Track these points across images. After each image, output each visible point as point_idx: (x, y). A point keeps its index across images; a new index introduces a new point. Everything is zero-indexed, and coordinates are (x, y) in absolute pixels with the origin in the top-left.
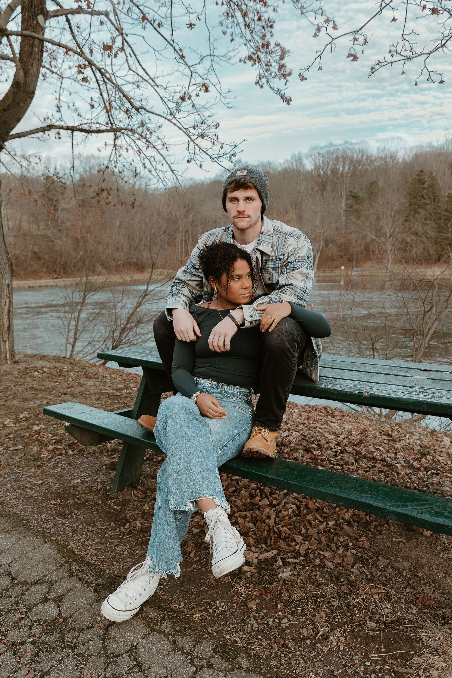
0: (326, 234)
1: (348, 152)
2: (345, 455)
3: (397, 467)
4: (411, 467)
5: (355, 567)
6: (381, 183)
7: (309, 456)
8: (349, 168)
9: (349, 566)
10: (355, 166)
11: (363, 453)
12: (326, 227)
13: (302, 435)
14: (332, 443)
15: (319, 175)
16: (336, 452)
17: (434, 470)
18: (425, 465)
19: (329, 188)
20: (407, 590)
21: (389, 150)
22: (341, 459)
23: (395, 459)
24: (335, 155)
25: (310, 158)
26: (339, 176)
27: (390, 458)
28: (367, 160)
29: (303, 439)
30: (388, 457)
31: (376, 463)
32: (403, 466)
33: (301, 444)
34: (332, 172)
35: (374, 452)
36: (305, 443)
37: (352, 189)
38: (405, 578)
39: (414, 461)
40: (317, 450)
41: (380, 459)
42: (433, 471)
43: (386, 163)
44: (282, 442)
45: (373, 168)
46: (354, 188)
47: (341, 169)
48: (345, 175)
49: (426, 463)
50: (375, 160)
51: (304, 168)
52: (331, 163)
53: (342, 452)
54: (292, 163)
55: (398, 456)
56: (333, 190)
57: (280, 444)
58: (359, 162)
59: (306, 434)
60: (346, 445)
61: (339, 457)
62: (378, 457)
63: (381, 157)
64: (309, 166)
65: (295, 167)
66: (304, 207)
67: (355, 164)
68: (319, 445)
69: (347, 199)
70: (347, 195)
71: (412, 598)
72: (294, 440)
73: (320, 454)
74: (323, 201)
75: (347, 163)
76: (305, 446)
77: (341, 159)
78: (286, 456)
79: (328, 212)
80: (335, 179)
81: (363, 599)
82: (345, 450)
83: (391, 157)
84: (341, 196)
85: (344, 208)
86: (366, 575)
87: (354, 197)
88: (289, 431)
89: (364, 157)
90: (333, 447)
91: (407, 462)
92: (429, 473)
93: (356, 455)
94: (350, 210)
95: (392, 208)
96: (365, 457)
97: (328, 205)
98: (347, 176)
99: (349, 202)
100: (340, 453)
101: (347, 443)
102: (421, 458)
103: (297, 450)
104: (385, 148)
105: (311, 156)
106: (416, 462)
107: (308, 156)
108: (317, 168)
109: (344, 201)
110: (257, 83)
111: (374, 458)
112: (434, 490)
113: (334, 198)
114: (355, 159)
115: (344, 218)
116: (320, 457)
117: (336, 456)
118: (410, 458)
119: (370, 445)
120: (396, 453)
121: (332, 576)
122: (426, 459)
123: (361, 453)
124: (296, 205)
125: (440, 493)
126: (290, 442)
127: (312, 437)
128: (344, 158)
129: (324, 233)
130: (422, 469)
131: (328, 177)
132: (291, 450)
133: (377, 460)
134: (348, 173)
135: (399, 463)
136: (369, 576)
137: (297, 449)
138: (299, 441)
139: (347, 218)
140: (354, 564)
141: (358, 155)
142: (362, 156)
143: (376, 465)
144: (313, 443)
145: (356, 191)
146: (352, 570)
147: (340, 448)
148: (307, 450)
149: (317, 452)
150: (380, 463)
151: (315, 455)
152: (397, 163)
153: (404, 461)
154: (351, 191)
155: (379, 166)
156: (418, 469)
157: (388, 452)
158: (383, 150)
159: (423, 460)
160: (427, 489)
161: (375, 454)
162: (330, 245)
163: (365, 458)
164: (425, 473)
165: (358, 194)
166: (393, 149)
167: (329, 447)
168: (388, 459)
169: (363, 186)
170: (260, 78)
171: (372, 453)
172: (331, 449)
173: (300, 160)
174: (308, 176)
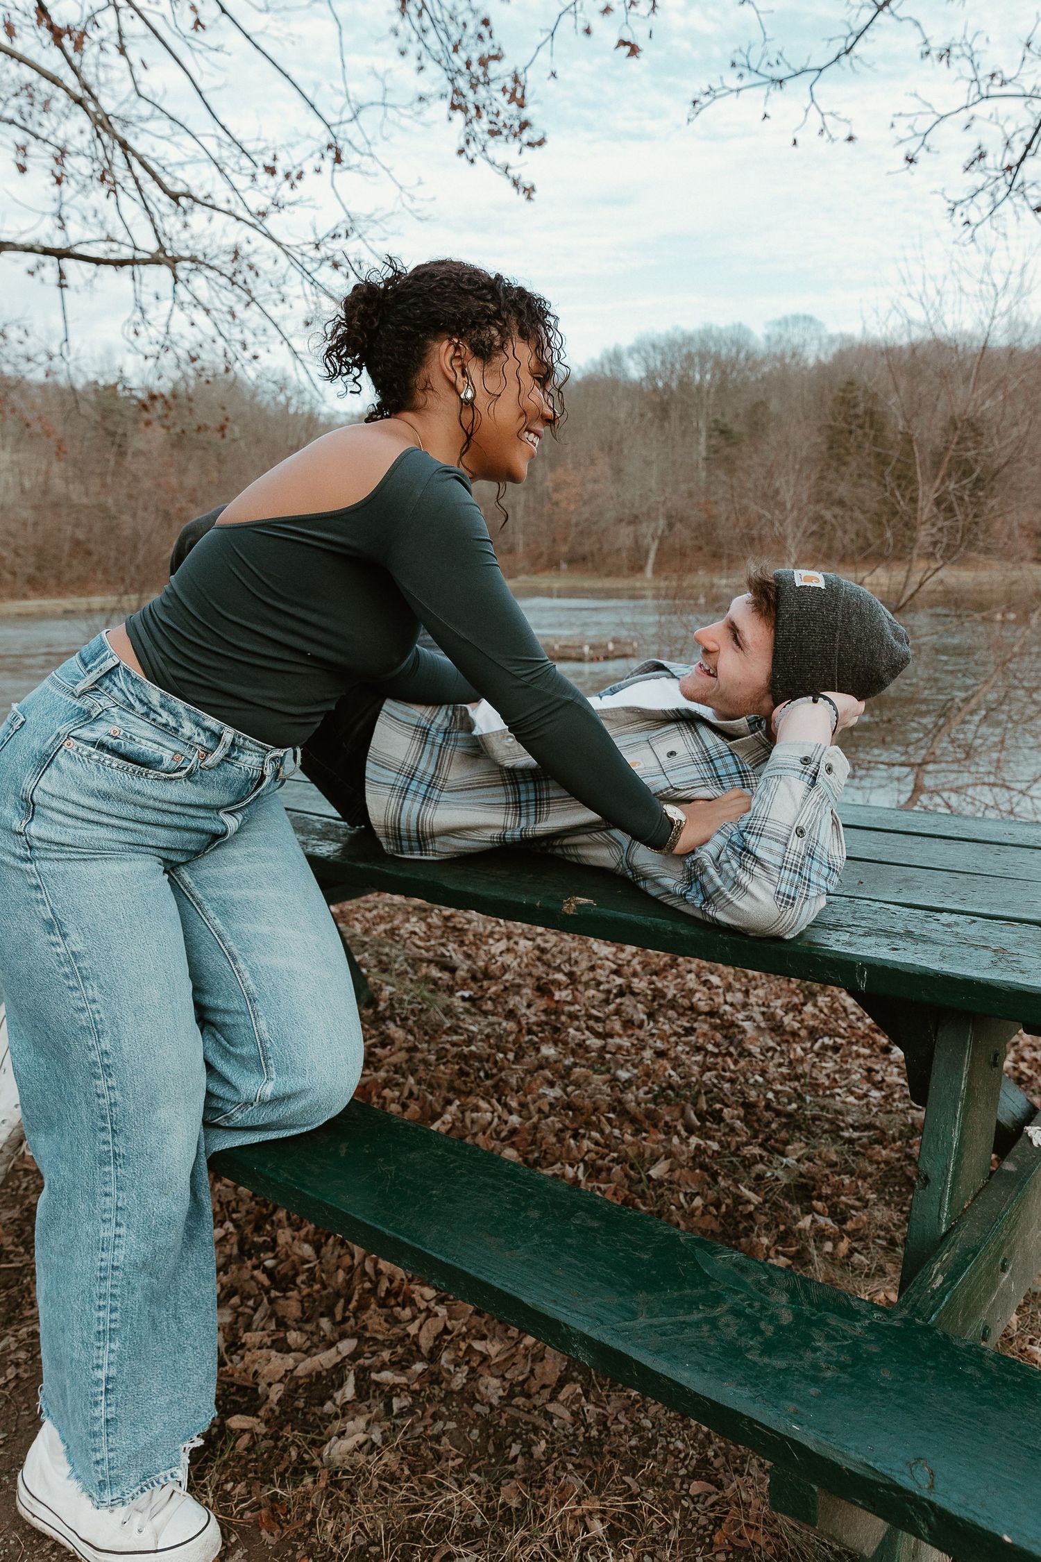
0: (669, 504)
1: (711, 344)
2: (627, 1000)
3: (744, 1032)
4: (777, 1028)
5: (561, 1397)
6: (774, 405)
7: (542, 1003)
8: (713, 376)
9: (546, 1393)
10: (723, 372)
11: (670, 996)
12: (669, 490)
13: (538, 948)
14: (601, 967)
15: (656, 389)
16: (609, 992)
17: (830, 1036)
18: (811, 1023)
19: (674, 414)
20: (696, 1487)
21: (789, 341)
22: (618, 1012)
23: (745, 1006)
24: (685, 351)
25: (636, 356)
26: (694, 390)
27: (732, 1005)
28: (747, 358)
29: (539, 959)
30: (726, 1003)
31: (696, 1020)
32: (758, 1028)
33: (530, 974)
34: (681, 382)
35: (696, 991)
36: (540, 970)
37: (718, 416)
38: (695, 1438)
39: (786, 1013)
40: (566, 988)
41: (707, 1009)
42: (826, 1040)
43: (785, 367)
44: (486, 968)
45: (759, 376)
46: (723, 415)
47: (698, 377)
48: (705, 390)
49: (814, 1016)
50: (763, 362)
51: (626, 375)
52: (678, 366)
53: (621, 994)
54: (602, 366)
55: (753, 1000)
56: (682, 418)
57: (479, 975)
58: (733, 363)
59: (548, 946)
60: (635, 974)
61: (612, 1007)
62: (703, 1006)
63: (775, 356)
64: (635, 371)
65: (608, 373)
66: (626, 451)
67: (723, 367)
68: (570, 975)
69: (709, 437)
70: (709, 429)
71: (703, 1521)
72: (515, 964)
73: (569, 999)
74: (662, 438)
75: (709, 366)
76: (539, 979)
77: (697, 360)
78: (489, 1006)
79: (674, 463)
80: (685, 397)
81: (551, 1540)
82: (629, 987)
83: (794, 355)
84: (698, 431)
85: (704, 454)
86: (588, 1427)
87: (722, 432)
88: (509, 938)
89: (742, 356)
90: (603, 979)
91: (769, 1017)
92: (817, 1046)
93: (653, 1000)
94: (717, 458)
95: (795, 454)
96: (673, 1004)
97: (673, 447)
98: (708, 392)
99: (713, 442)
100: (616, 996)
101: (638, 968)
102: (804, 1004)
103: (516, 989)
104: (781, 337)
105: (639, 352)
106: (791, 1015)
107: (632, 351)
108: (651, 376)
109: (703, 439)
110: (461, 152)
111: (692, 1008)
112: (816, 1111)
113: (684, 434)
114: (723, 358)
115: (703, 474)
116: (567, 1008)
117: (607, 1002)
118: (779, 1003)
119: (690, 972)
120: (747, 993)
121: (489, 1437)
122: (815, 1005)
123: (664, 996)
124: (611, 448)
125: (828, 1120)
126: (505, 969)
127: (561, 952)
128: (703, 356)
129: (664, 502)
130: (803, 1033)
131: (672, 393)
132: (506, 988)
133: (700, 1014)
134: (711, 386)
135: (749, 1018)
136: (594, 1433)
137: (519, 986)
138: (527, 966)
139: (710, 473)
140: (562, 1382)
141: (730, 350)
142: (738, 352)
143: (696, 1025)
144: (558, 969)
145: (727, 420)
146: (551, 1408)
147: (619, 981)
148: (543, 989)
149: (564, 993)
150: (705, 1021)
151: (558, 1002)
152: (805, 368)
153: (763, 1013)
154: (716, 421)
155: (771, 372)
156: (794, 1034)
157: (729, 988)
158: (780, 340)
159: (809, 1008)
160: (799, 1108)
161: (698, 995)
162: (678, 526)
163: (673, 1008)
164: (808, 1045)
165: (730, 426)
166: (796, 340)
167: (594, 979)
168: (727, 1008)
169: (741, 411)
170: (468, 142)
171: (692, 992)
172: (599, 983)
173: (616, 358)
174: (634, 391)
